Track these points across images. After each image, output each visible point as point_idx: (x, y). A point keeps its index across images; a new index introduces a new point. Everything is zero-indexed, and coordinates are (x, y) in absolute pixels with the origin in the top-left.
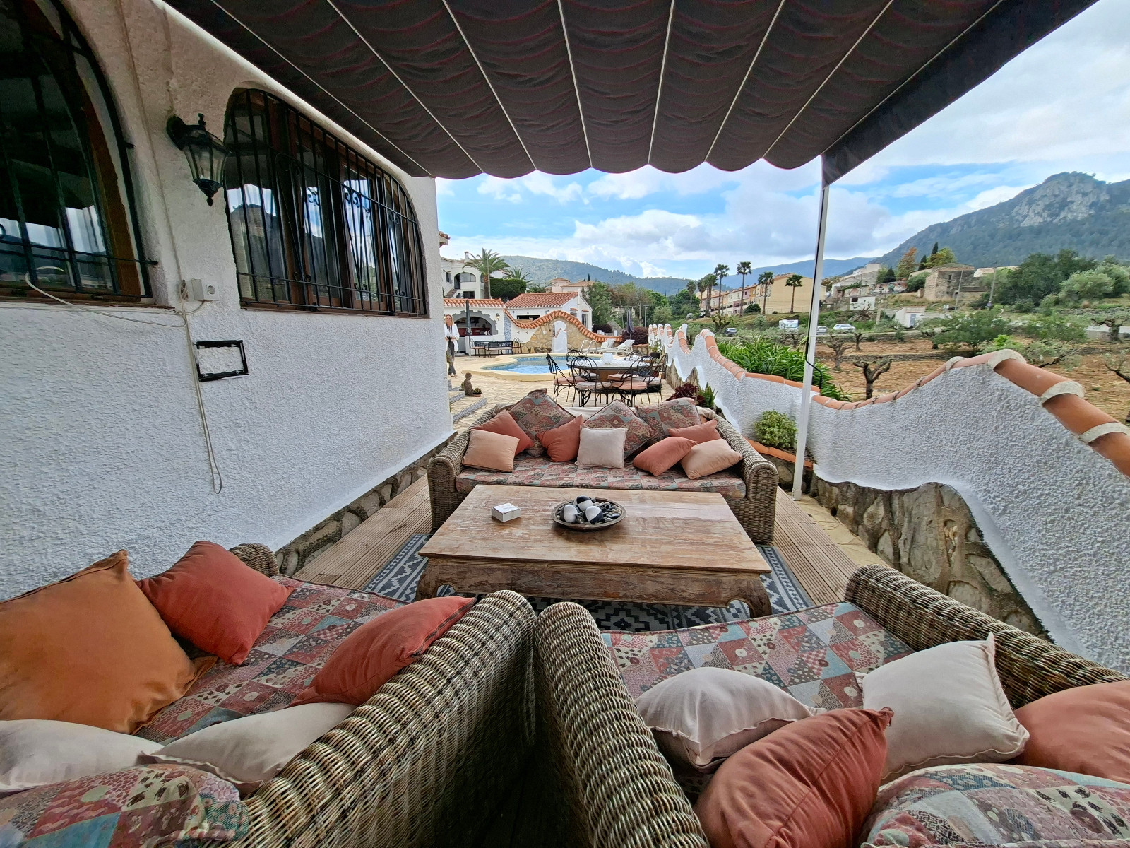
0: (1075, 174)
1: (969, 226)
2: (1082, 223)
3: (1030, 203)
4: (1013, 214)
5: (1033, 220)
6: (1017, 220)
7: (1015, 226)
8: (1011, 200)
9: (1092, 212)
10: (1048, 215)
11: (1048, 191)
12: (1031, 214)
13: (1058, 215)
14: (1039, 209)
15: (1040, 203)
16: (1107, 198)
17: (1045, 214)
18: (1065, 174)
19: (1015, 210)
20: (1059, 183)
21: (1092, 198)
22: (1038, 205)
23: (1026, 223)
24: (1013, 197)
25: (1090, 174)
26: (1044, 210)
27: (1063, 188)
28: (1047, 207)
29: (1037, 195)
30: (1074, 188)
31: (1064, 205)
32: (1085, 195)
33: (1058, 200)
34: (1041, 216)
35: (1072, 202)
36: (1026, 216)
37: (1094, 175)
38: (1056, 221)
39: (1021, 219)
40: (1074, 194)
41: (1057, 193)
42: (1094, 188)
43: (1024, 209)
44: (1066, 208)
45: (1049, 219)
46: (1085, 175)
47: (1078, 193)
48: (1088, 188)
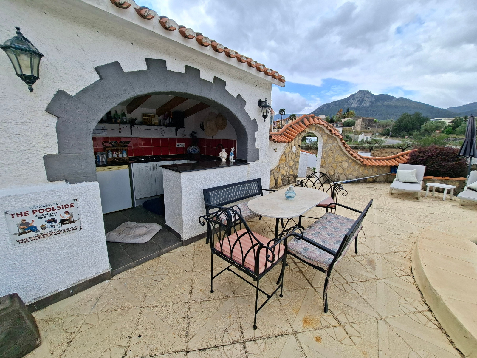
0: (366, 91)
1: (336, 106)
2: (368, 107)
3: (354, 99)
4: (349, 102)
5: (354, 105)
6: (350, 105)
7: (350, 107)
8: (348, 97)
9: (370, 104)
10: (359, 104)
11: (358, 96)
12: (354, 103)
13: (361, 104)
14: (356, 101)
15: (356, 99)
16: (374, 100)
17: (358, 103)
18: (363, 90)
19: (349, 101)
20: (361, 93)
21: (370, 100)
22: (356, 100)
23: (352, 106)
24: (348, 96)
25: (370, 91)
26: (357, 102)
27: (362, 95)
28: (358, 101)
29: (356, 96)
30: (366, 95)
31: (363, 101)
32: (368, 98)
33: (361, 99)
34: (357, 104)
35: (365, 100)
36: (352, 104)
37: (371, 92)
38: (361, 106)
39: (351, 104)
40: (365, 97)
41: (361, 96)
42: (371, 96)
43: (352, 101)
44: (364, 102)
45: (359, 105)
46: (368, 91)
47: (367, 97)
48: (369, 96)
